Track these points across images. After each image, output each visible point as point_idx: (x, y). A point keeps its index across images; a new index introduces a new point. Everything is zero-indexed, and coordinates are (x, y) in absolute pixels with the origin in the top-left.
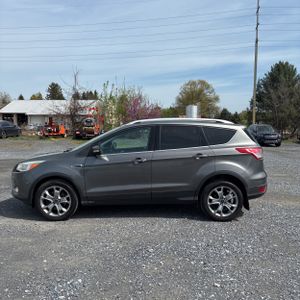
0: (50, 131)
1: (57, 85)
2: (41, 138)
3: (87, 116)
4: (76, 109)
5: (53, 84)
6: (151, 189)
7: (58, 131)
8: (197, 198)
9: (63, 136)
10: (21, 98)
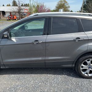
0: (10, 18)
1: (15, 1)
2: (8, 20)
3: (24, 12)
4: (20, 10)
5: (14, 1)
6: (45, 60)
7: (13, 18)
8: (74, 65)
9: (15, 19)
10: (3, 6)
